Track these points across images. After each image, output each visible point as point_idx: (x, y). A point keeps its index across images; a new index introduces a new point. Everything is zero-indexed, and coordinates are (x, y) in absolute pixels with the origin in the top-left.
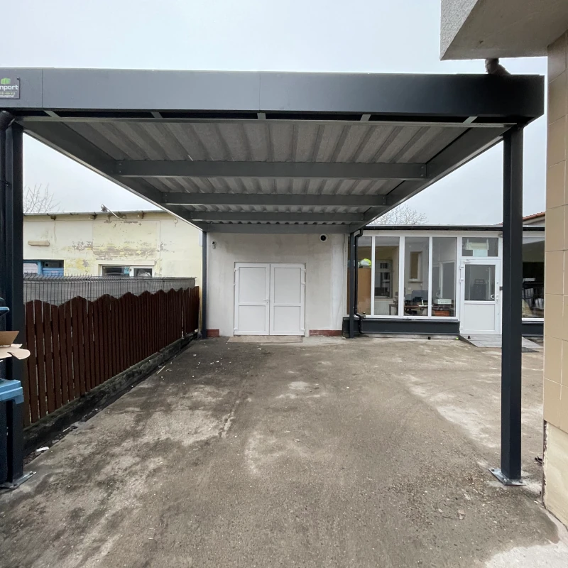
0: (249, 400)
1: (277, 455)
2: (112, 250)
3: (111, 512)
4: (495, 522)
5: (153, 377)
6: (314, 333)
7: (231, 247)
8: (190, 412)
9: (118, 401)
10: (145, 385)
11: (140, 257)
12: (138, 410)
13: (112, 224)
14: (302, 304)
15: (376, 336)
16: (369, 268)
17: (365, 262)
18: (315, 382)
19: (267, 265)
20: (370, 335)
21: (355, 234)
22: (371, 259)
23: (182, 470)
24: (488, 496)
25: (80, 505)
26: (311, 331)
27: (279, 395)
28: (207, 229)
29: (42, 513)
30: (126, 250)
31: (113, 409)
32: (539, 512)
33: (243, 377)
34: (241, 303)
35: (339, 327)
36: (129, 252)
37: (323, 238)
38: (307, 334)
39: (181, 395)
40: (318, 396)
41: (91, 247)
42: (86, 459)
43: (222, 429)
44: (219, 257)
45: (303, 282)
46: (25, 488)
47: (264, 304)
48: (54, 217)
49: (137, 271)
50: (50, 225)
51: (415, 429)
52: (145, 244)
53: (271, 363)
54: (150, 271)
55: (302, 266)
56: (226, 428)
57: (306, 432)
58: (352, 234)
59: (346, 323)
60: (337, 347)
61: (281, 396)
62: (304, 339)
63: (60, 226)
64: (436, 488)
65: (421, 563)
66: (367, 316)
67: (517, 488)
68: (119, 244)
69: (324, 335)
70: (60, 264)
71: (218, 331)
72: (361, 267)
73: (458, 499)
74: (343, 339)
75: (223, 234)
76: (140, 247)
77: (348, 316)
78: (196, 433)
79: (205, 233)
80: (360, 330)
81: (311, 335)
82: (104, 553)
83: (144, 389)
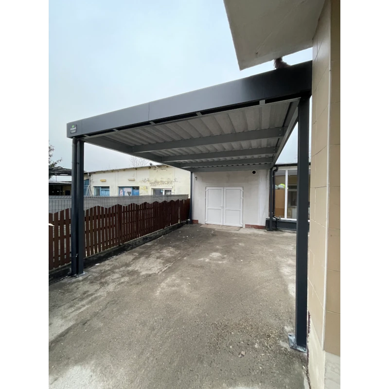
0: (185, 258)
1: (174, 289)
2: (156, 182)
3: (96, 295)
4: (261, 368)
5: (155, 241)
6: (248, 226)
7: (204, 179)
8: (155, 259)
9: (134, 250)
10: (148, 244)
11: (166, 185)
12: (137, 254)
13: (156, 171)
14: (241, 210)
15: (288, 231)
16: (284, 190)
17: (281, 186)
18: (225, 254)
19: (222, 188)
20: (283, 230)
21: (273, 169)
22: (285, 184)
23: (131, 285)
24: (272, 350)
25: (89, 290)
26: (246, 225)
27: (201, 258)
28: (192, 171)
29: (78, 289)
30: (161, 182)
31: (129, 253)
32: (300, 374)
33: (192, 246)
34: (209, 208)
35: (264, 224)
36: (162, 182)
37: (254, 172)
38: (244, 227)
39: (159, 251)
40: (221, 262)
41: (149, 181)
42: (105, 272)
43: (161, 270)
44: (199, 185)
45: (242, 197)
46: (80, 278)
47: (220, 208)
48: (136, 169)
49: (166, 191)
50: (135, 172)
51: (261, 294)
52: (169, 179)
53: (213, 240)
54: (171, 191)
55: (241, 188)
56: (163, 270)
57: (197, 281)
58: (271, 169)
59: (267, 222)
60: (257, 235)
61: (202, 259)
62: (242, 229)
63: (139, 172)
64: (241, 333)
65: (192, 371)
66: (282, 219)
67: (299, 353)
68: (159, 180)
69: (254, 228)
70: (138, 188)
71: (197, 221)
72: (279, 189)
73: (249, 345)
74: (265, 231)
75: (201, 173)
76: (167, 180)
77: (269, 218)
78: (150, 270)
79: (192, 173)
80: (276, 227)
81: (246, 227)
82: (81, 311)
83: (147, 245)
